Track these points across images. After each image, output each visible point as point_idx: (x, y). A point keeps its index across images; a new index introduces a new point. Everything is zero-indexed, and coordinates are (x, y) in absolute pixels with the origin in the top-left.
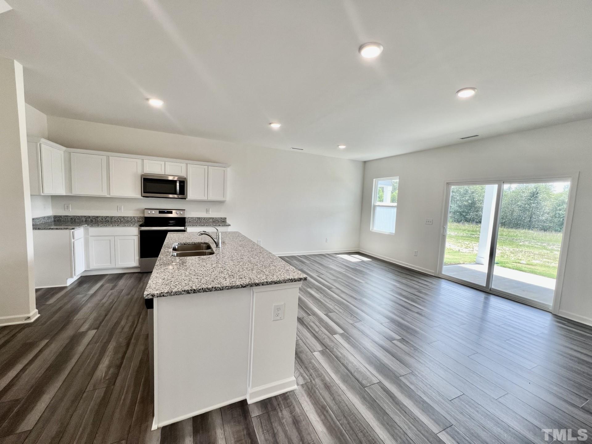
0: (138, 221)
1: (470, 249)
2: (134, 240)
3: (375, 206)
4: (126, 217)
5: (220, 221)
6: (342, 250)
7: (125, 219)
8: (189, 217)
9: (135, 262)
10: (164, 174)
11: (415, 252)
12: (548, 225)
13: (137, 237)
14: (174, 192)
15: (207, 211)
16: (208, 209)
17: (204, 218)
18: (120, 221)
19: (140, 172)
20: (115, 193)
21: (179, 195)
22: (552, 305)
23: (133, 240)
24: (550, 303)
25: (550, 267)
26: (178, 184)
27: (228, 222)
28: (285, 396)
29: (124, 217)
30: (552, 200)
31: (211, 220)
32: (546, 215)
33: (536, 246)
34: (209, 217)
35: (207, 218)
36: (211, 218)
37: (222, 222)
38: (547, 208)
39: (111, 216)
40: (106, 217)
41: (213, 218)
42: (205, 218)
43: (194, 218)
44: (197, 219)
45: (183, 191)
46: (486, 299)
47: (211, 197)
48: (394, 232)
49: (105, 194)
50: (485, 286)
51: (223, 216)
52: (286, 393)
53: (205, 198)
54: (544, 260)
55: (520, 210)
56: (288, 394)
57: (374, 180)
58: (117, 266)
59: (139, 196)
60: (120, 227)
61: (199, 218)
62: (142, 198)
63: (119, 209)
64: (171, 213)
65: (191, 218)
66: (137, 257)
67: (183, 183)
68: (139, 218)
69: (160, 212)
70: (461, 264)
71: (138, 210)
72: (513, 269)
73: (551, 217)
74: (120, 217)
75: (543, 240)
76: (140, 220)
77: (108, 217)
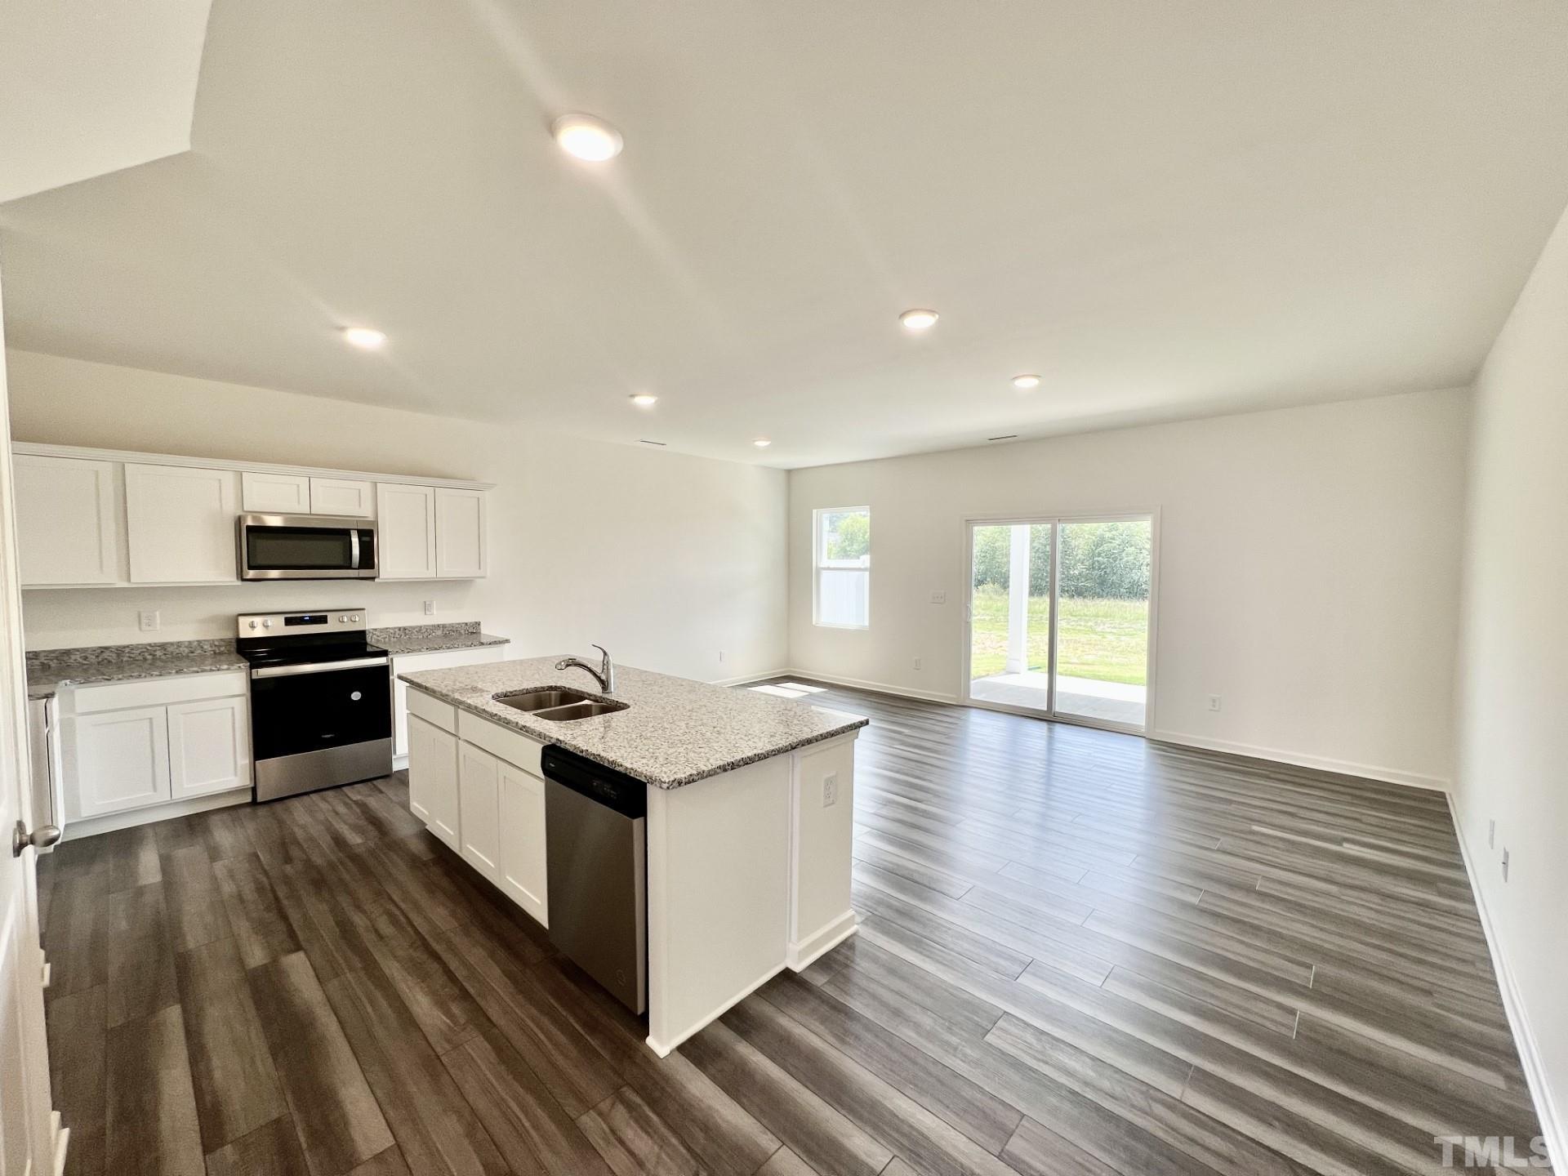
0: (215, 653)
1: (979, 646)
2: (233, 708)
3: (819, 570)
4: (172, 644)
5: (462, 631)
6: (757, 674)
7: (170, 649)
8: (376, 630)
9: (236, 775)
10: (309, 512)
11: (916, 662)
12: (1084, 586)
13: (244, 698)
14: (340, 562)
15: (426, 608)
16: (427, 603)
17: (417, 627)
18: (149, 657)
19: (231, 509)
20: (148, 571)
21: (358, 569)
22: (1144, 724)
23: (230, 710)
24: (1140, 721)
25: (1111, 664)
26: (355, 540)
27: (486, 631)
28: (847, 945)
29: (167, 643)
30: (1087, 537)
31: (439, 633)
32: (1080, 567)
33: (1079, 628)
34: (433, 623)
35: (427, 628)
36: (438, 626)
37: (469, 635)
38: (1080, 551)
39: (119, 644)
40: (99, 651)
41: (444, 626)
42: (421, 627)
43: (391, 631)
44: (398, 632)
45: (368, 559)
46: (1050, 730)
47: (447, 571)
48: (867, 623)
49: (112, 578)
50: (1045, 709)
51: (470, 619)
52: (846, 940)
53: (430, 574)
54: (1101, 653)
55: (1039, 558)
56: (850, 940)
57: (814, 511)
58: (177, 796)
59: (231, 579)
60: (186, 675)
61: (405, 629)
62: (240, 583)
63: (144, 621)
64: (322, 620)
65: (382, 630)
66: (244, 758)
67: (368, 537)
68: (217, 643)
69: (289, 622)
70: (983, 677)
71: (213, 619)
72: (1066, 675)
73: (1087, 569)
74: (150, 645)
75: (1086, 616)
76: (222, 649)
77: (107, 648)
